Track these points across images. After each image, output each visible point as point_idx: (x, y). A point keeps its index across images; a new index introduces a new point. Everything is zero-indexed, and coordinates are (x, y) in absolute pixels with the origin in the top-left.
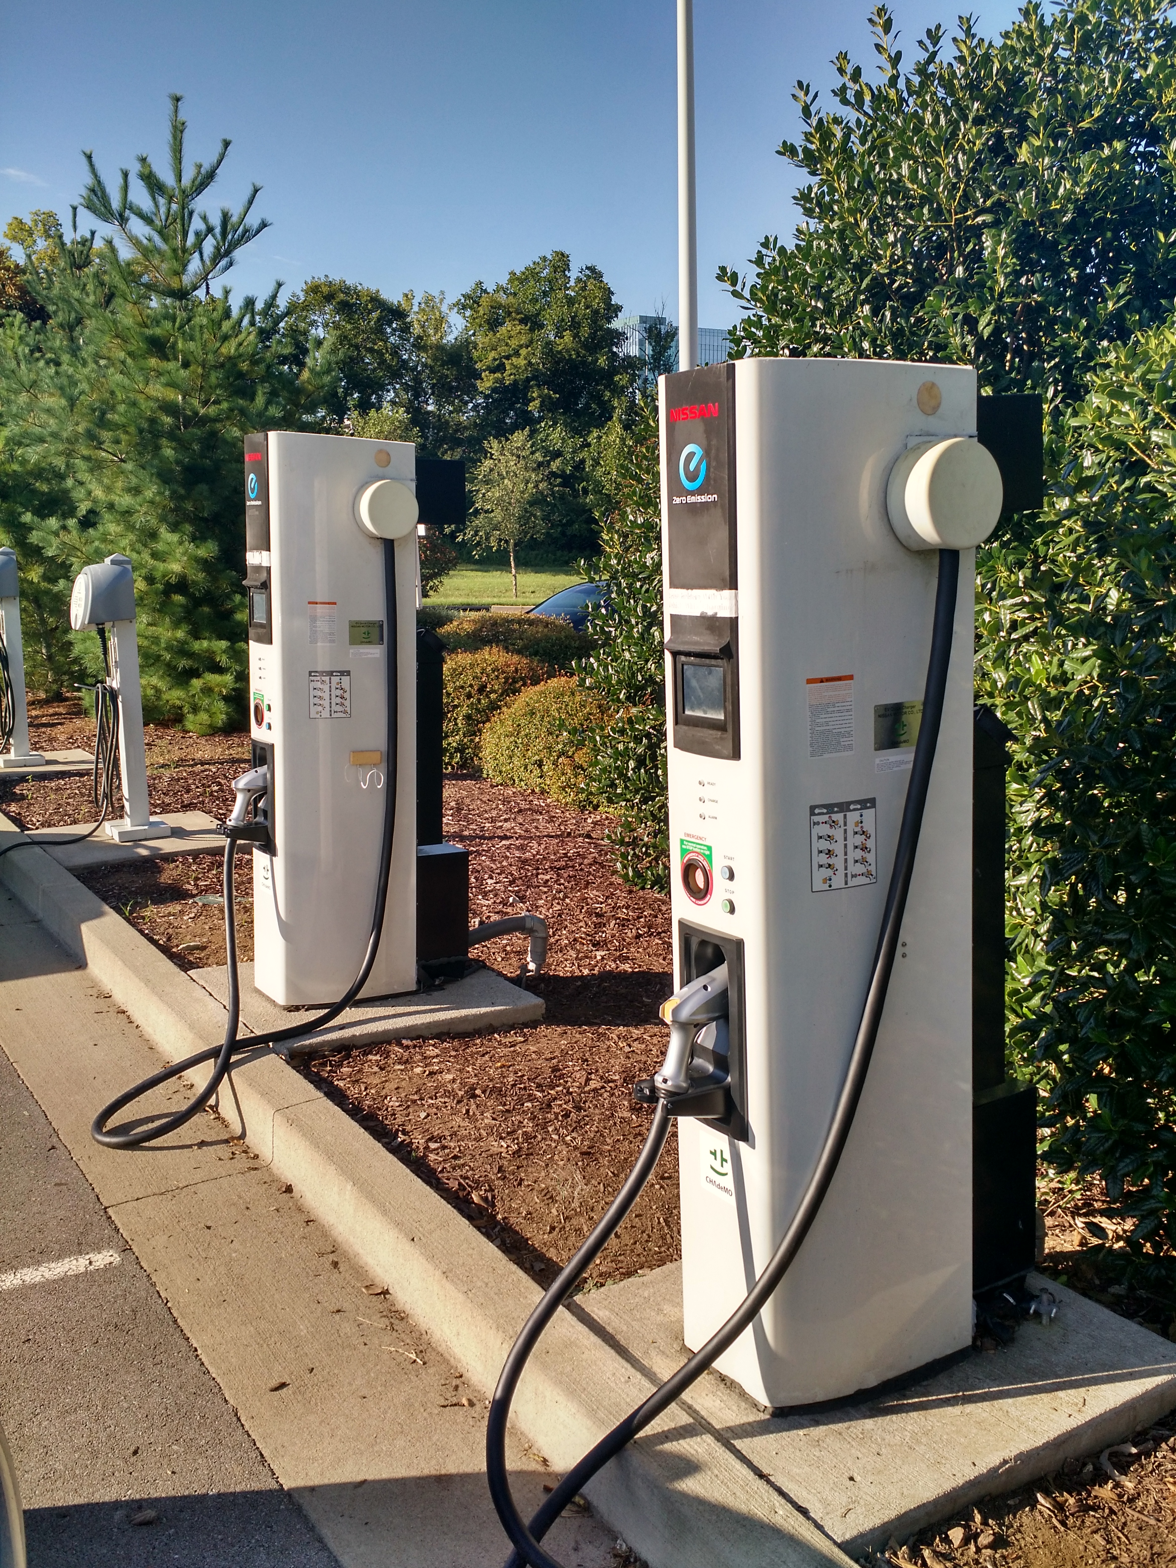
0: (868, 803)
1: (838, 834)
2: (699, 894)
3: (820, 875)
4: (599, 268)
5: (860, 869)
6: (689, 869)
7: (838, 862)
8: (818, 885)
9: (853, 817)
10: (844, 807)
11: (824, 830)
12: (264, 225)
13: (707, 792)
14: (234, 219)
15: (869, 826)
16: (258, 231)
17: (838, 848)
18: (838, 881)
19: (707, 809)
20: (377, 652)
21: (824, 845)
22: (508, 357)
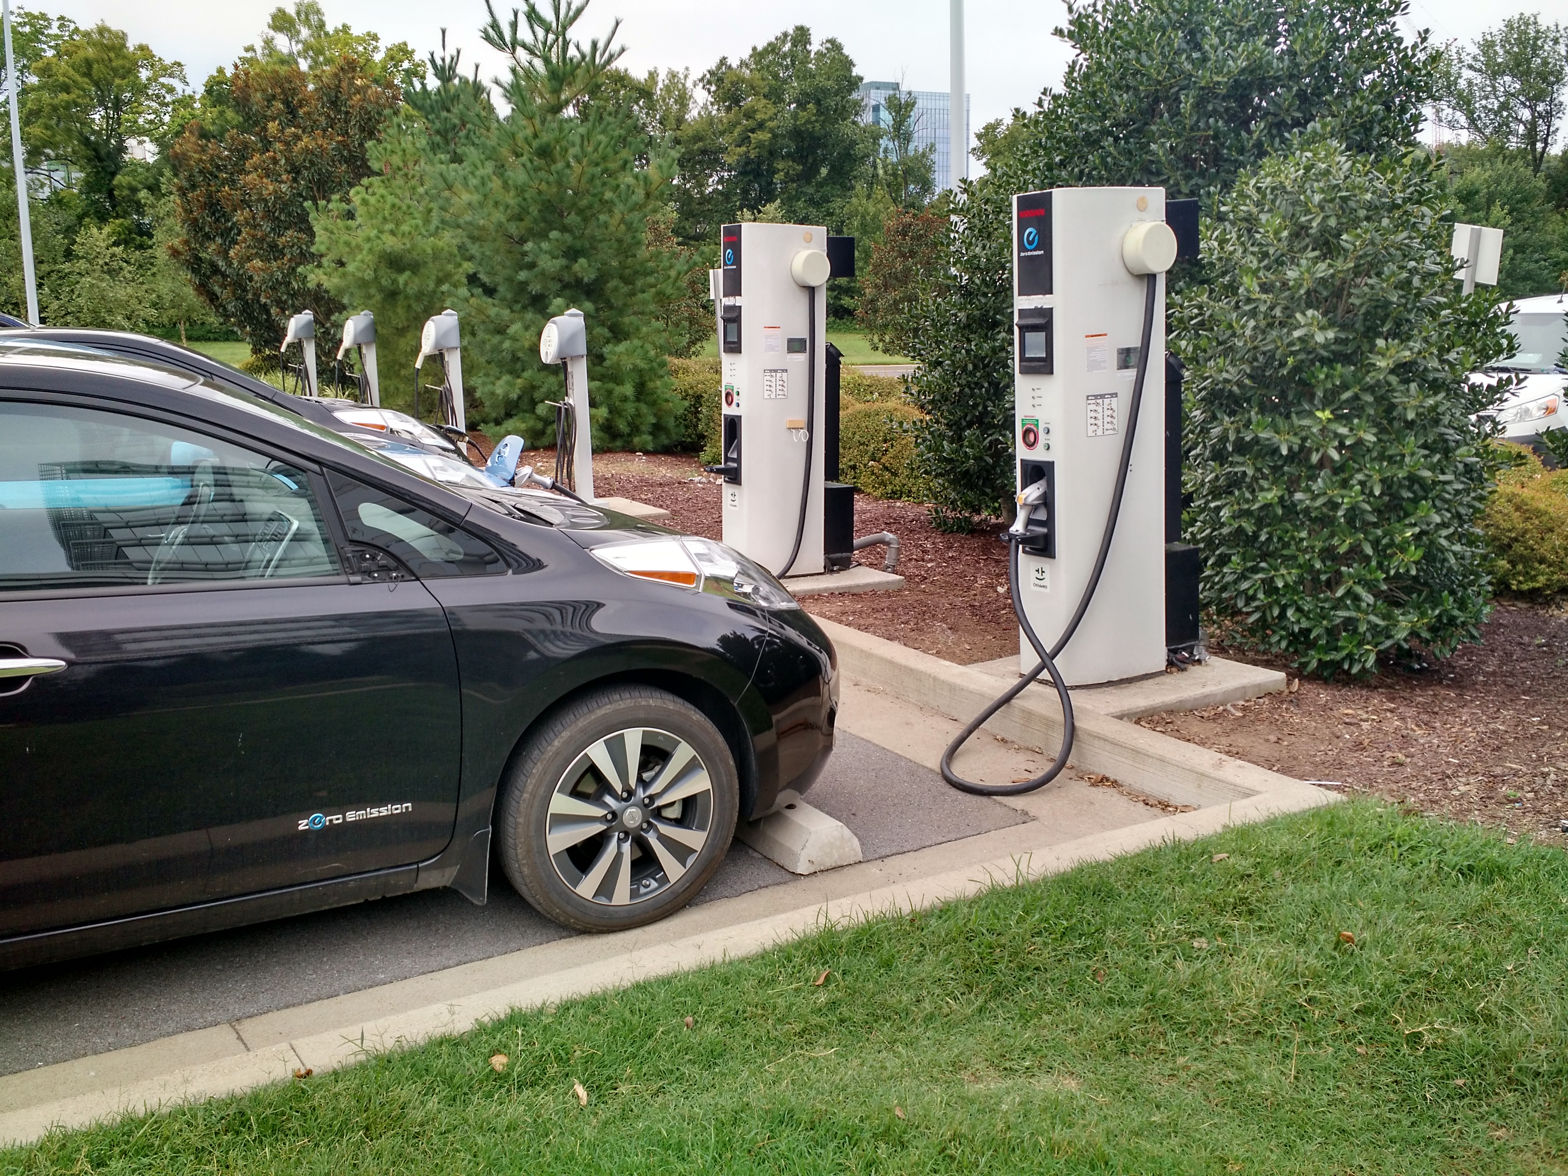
0: (1114, 395)
1: (1100, 409)
2: (1030, 445)
3: (1091, 428)
4: (839, 40)
5: (1110, 426)
6: (1026, 433)
7: (1100, 423)
8: (1090, 434)
9: (1107, 401)
10: (1102, 396)
11: (1093, 407)
12: (623, 50)
13: (1037, 393)
14: (601, 45)
15: (1114, 406)
16: (619, 55)
17: (1100, 416)
18: (1100, 432)
19: (1037, 401)
20: (802, 358)
21: (1093, 414)
22: (753, 131)
